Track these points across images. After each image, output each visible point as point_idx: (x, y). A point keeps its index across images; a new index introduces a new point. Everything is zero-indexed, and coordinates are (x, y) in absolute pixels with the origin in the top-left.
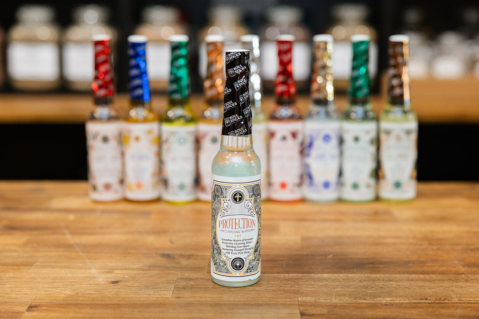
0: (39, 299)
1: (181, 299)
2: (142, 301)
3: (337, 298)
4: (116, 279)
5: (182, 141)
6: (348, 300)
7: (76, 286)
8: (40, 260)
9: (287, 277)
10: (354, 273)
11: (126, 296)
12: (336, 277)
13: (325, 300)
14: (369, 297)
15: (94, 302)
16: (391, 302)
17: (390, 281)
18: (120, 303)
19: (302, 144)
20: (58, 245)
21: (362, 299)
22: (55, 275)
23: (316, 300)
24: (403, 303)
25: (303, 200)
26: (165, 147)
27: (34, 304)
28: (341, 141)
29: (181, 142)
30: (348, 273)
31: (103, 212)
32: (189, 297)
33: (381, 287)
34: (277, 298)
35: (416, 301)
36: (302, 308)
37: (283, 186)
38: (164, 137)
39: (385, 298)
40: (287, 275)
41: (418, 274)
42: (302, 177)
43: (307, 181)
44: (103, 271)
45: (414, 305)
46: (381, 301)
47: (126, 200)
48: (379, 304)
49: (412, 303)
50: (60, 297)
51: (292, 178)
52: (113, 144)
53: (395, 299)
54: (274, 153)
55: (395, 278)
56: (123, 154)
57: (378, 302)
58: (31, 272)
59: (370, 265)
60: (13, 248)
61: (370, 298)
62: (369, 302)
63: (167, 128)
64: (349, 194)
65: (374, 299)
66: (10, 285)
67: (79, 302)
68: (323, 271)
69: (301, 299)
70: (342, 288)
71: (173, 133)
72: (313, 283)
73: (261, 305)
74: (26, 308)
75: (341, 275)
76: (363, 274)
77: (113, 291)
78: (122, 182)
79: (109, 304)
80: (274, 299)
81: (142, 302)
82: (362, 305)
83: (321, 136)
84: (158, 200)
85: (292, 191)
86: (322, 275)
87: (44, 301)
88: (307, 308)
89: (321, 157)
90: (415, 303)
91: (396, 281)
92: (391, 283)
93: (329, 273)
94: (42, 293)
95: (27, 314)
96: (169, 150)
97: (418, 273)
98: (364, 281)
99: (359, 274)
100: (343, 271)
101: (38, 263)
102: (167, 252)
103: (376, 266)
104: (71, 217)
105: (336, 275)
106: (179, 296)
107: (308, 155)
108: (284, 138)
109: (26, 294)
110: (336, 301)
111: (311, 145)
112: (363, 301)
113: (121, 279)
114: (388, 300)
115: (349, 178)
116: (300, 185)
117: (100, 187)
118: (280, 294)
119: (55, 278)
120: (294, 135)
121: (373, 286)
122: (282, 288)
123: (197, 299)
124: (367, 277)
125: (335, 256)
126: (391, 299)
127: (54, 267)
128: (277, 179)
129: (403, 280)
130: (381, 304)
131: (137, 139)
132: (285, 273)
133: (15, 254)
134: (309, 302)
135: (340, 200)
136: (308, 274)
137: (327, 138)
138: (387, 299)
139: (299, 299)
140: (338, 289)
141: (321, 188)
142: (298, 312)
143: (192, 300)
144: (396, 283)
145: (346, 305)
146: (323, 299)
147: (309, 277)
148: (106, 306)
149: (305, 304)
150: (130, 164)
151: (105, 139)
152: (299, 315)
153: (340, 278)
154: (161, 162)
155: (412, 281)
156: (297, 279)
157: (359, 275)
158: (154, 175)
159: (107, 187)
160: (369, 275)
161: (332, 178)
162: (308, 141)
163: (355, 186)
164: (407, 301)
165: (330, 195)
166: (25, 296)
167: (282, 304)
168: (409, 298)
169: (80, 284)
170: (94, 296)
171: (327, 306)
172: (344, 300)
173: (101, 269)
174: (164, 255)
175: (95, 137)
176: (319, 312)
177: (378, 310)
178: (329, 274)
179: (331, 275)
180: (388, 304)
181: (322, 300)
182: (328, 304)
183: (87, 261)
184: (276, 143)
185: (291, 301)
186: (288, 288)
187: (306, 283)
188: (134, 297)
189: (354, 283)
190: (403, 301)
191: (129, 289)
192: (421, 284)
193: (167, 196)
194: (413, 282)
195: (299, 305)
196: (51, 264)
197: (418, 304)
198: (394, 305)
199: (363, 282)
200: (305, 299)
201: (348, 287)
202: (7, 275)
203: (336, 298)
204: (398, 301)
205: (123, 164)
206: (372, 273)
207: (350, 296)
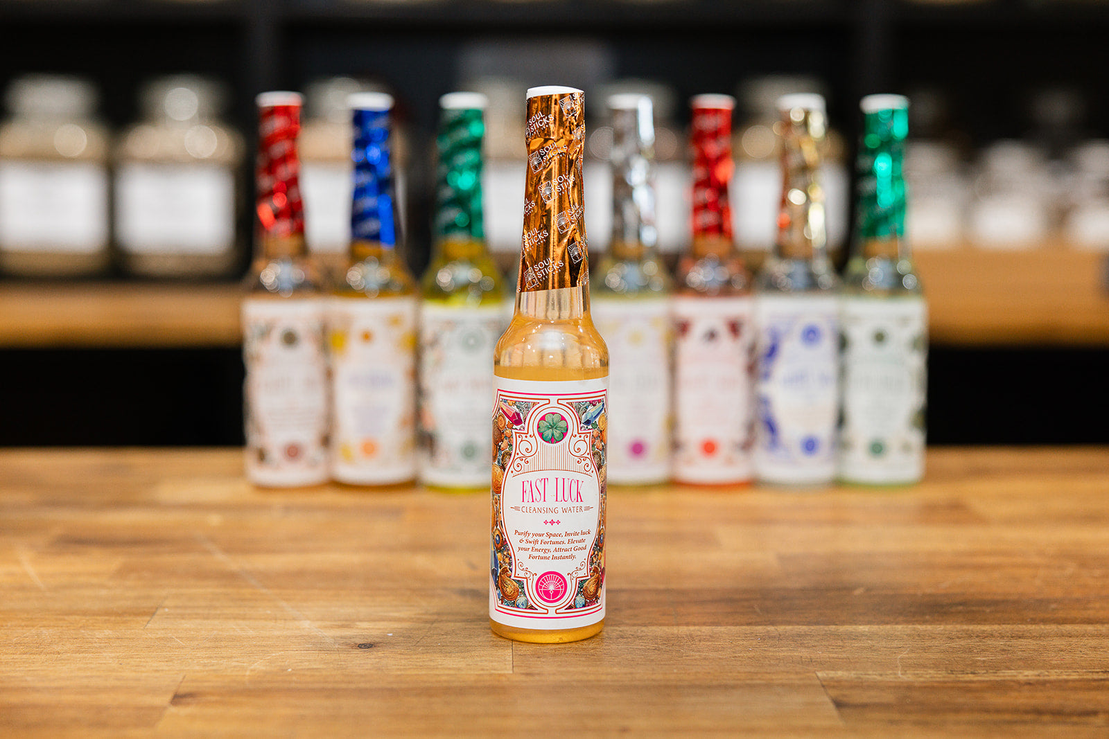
0: (193, 681)
1: (537, 678)
2: (445, 681)
3: (908, 672)
4: (367, 639)
5: (472, 341)
6: (935, 676)
7: (274, 654)
8: (167, 603)
9: (773, 631)
10: (925, 622)
11: (403, 672)
12: (888, 631)
13: (881, 675)
14: (983, 670)
15: (330, 686)
16: (1038, 678)
17: (1020, 637)
18: (395, 686)
19: (752, 349)
20: (202, 575)
21: (967, 673)
22: (215, 632)
23: (862, 676)
24: (1066, 681)
25: (752, 484)
26: (429, 357)
27: (182, 690)
28: (843, 343)
29: (471, 343)
30: (913, 623)
31: (288, 509)
32: (554, 674)
33: (1004, 650)
34: (766, 673)
35: (1096, 676)
36: (834, 693)
37: (709, 448)
38: (428, 334)
39: (1021, 671)
40: (771, 628)
41: (1078, 623)
42: (750, 428)
43: (762, 436)
44: (328, 623)
45: (1095, 684)
46: (1015, 676)
47: (337, 485)
48: (1012, 684)
49: (1088, 680)
50: (244, 676)
51: (729, 430)
52: (307, 349)
53: (1047, 673)
54: (687, 370)
55: (1028, 631)
56: (329, 375)
57: (1009, 678)
58: (156, 628)
59: (960, 608)
60: (94, 580)
61: (985, 671)
62: (987, 679)
63: (434, 312)
64: (861, 467)
65: (996, 673)
66: (112, 652)
67: (293, 685)
68: (854, 621)
69: (825, 675)
70: (912, 651)
71: (451, 324)
72: (841, 644)
73: (734, 687)
74: (169, 697)
75: (900, 627)
76: (950, 624)
77: (367, 663)
78: (326, 441)
79: (366, 690)
80: (760, 676)
81: (445, 684)
82: (973, 685)
83: (798, 329)
84: (411, 484)
85: (729, 462)
86: (854, 627)
87: (206, 684)
88: (846, 692)
89: (798, 379)
90: (1095, 680)
91: (1033, 637)
92: (1023, 641)
93: (869, 623)
94: (197, 668)
95: (173, 710)
96: (439, 363)
97: (1077, 621)
98: (958, 637)
99: (940, 624)
100: (901, 618)
101: (167, 610)
102: (469, 586)
103: (974, 608)
104: (215, 519)
105: (888, 627)
106: (529, 671)
107: (767, 376)
108: (712, 336)
109: (157, 671)
110: (909, 677)
111: (772, 352)
112: (971, 677)
113: (377, 640)
114: (1029, 674)
115: (861, 429)
116: (747, 446)
117: (276, 453)
118: (770, 665)
119: (216, 639)
120: (735, 328)
121: (983, 647)
122: (770, 654)
123: (576, 677)
124: (963, 630)
125: (868, 589)
126: (1036, 672)
127: (207, 618)
128: (693, 432)
129: (1048, 637)
130: (1018, 682)
131: (367, 337)
132: (765, 625)
133: (103, 592)
134: (846, 681)
135: (839, 484)
136: (822, 627)
137: (811, 334)
138: (1026, 673)
139: (820, 674)
140: (904, 655)
141: (797, 451)
142: (827, 699)
143: (564, 678)
144: (1035, 642)
145: (935, 684)
146: (875, 674)
147: (826, 631)
148: (362, 693)
149: (836, 684)
150: (348, 398)
151: (290, 339)
152: (831, 706)
153: (899, 633)
154: (419, 393)
155: (1070, 637)
156: (799, 635)
157: (942, 627)
158: (404, 423)
159: (293, 452)
160: (965, 627)
161: (823, 429)
162: (764, 342)
163: (877, 449)
164: (1075, 676)
165: (817, 469)
166: (157, 674)
167: (783, 685)
168: (1078, 670)
169: (281, 649)
170: (324, 673)
171: (889, 687)
172: (928, 676)
173: (322, 620)
174: (463, 593)
175: (265, 333)
176: (876, 700)
177: (1014, 694)
178: (869, 626)
179: (875, 628)
180: (1031, 682)
181: (873, 676)
182: (893, 684)
183: (284, 604)
184: (691, 347)
185: (801, 679)
186: (785, 654)
187: (824, 643)
188: (422, 675)
189: (936, 643)
190: (1065, 677)
191: (405, 659)
192: (1093, 642)
193: (434, 474)
194: (1074, 640)
195: (823, 686)
196: (200, 611)
197: (1103, 682)
198: (1048, 685)
199: (957, 640)
200: (832, 674)
201: (925, 649)
202: (98, 634)
203: (906, 671)
204: (1053, 675)
205: (330, 399)
206: (972, 621)
207: (936, 666)
